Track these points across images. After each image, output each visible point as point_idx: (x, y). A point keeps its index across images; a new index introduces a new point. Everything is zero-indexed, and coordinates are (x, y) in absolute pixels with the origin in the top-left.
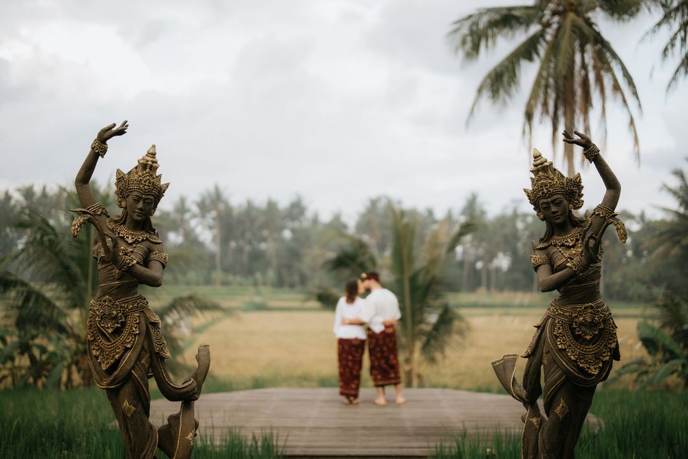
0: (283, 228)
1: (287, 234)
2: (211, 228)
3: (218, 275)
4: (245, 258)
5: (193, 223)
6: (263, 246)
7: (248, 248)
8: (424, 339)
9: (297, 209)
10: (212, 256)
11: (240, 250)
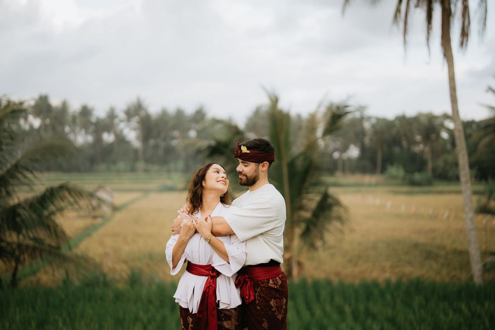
0: (189, 129)
1: (193, 134)
2: (135, 129)
3: (141, 165)
4: (161, 152)
5: (122, 126)
6: (175, 143)
7: (162, 144)
8: (303, 226)
9: (200, 115)
10: (136, 151)
11: (156, 147)
